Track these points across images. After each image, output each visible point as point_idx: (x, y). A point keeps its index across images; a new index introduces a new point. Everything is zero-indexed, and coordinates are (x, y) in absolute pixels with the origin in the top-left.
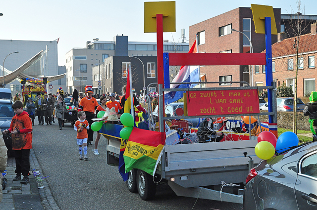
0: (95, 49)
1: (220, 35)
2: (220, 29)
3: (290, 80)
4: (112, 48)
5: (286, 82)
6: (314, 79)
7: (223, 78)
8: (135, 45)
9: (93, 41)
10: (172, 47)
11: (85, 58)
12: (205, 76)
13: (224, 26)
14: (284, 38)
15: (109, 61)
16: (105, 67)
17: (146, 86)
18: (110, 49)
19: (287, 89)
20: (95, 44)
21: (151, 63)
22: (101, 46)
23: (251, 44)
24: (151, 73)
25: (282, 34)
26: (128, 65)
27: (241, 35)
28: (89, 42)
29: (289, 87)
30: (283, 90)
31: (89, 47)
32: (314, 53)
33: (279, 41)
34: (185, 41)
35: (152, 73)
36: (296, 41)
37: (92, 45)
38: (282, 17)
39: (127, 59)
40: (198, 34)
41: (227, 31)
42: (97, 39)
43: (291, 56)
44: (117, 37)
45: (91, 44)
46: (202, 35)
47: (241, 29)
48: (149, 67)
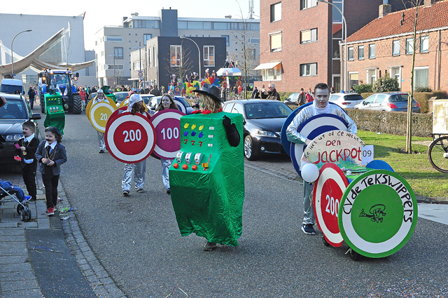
0: (134, 27)
1: (301, 9)
3: (395, 69)
4: (156, 23)
5: (390, 71)
6: (428, 67)
7: (305, 67)
8: (187, 22)
9: (131, 17)
10: (236, 25)
11: (121, 40)
12: (281, 64)
14: (388, 12)
15: (153, 43)
16: (148, 52)
18: (154, 28)
19: (391, 81)
20: (134, 20)
21: (208, 47)
22: (142, 23)
23: (343, 17)
24: (208, 60)
25: (384, 6)
26: (178, 49)
27: (330, 7)
28: (125, 18)
29: (394, 78)
30: (386, 83)
31: (126, 24)
32: (429, 32)
33: (381, 16)
34: (253, 17)
35: (211, 60)
36: (404, 16)
37: (129, 22)
39: (177, 41)
40: (272, 7)
41: (311, 2)
42: (136, 14)
43: (397, 36)
44: (163, 11)
45: (128, 20)
46: (278, 8)
48: (206, 52)
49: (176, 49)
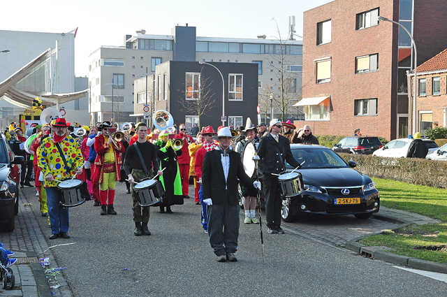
0: (139, 48)
1: (357, 28)
2: (359, 16)
4: (168, 46)
7: (362, 103)
8: (208, 43)
9: (137, 35)
10: (271, 47)
11: (122, 64)
12: (329, 100)
13: (365, 12)
15: (164, 69)
16: (156, 80)
17: (227, 115)
18: (165, 50)
20: (139, 40)
21: (235, 75)
22: (149, 43)
23: (413, 41)
24: (235, 92)
26: (196, 77)
27: (395, 28)
28: (129, 37)
31: (129, 45)
34: (294, 37)
35: (237, 92)
37: (133, 42)
39: (195, 67)
40: (319, 25)
41: (370, 20)
42: (143, 32)
44: (178, 28)
45: (132, 39)
46: (327, 28)
47: (396, 17)
48: (232, 82)
49: (192, 76)
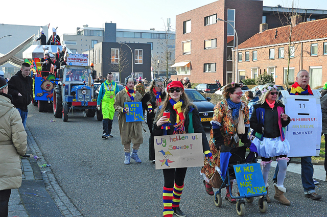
0: (85, 35)
1: (205, 25)
2: (206, 18)
3: (271, 69)
4: (101, 34)
5: (267, 70)
6: (294, 68)
7: (208, 65)
8: (123, 32)
9: (83, 27)
10: (158, 35)
11: (75, 44)
12: (190, 63)
13: (209, 16)
14: (266, 29)
15: (99, 46)
16: (95, 52)
17: (134, 72)
18: (99, 36)
19: (268, 77)
20: (85, 30)
21: (138, 50)
22: (91, 32)
23: (235, 30)
24: (138, 59)
25: (263, 25)
26: (117, 51)
27: (226, 24)
28: (78, 28)
29: (270, 75)
30: (265, 78)
31: (79, 33)
32: (295, 44)
33: (261, 31)
34: (170, 30)
35: (139, 60)
36: (277, 32)
37: (81, 31)
38: (264, 9)
39: (117, 45)
40: (184, 23)
41: (212, 20)
42: (87, 26)
43: (272, 45)
44: (106, 24)
45: (81, 30)
46: (189, 24)
47: (226, 19)
48: (137, 54)
49: (115, 50)
